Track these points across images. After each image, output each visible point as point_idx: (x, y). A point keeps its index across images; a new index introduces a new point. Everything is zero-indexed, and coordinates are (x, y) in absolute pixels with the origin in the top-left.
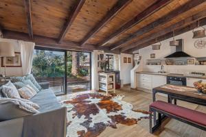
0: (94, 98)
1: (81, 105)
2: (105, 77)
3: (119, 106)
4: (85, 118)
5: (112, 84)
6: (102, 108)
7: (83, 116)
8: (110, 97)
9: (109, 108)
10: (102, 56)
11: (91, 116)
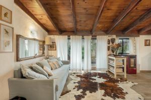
0: (100, 77)
1: (86, 80)
2: (113, 60)
3: (122, 93)
4: (81, 93)
5: (123, 68)
6: (101, 89)
7: (81, 90)
8: (117, 81)
9: (109, 91)
10: (113, 41)
11: (88, 92)
